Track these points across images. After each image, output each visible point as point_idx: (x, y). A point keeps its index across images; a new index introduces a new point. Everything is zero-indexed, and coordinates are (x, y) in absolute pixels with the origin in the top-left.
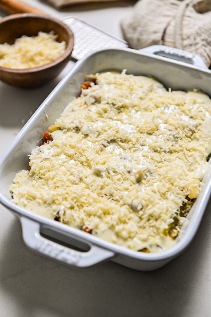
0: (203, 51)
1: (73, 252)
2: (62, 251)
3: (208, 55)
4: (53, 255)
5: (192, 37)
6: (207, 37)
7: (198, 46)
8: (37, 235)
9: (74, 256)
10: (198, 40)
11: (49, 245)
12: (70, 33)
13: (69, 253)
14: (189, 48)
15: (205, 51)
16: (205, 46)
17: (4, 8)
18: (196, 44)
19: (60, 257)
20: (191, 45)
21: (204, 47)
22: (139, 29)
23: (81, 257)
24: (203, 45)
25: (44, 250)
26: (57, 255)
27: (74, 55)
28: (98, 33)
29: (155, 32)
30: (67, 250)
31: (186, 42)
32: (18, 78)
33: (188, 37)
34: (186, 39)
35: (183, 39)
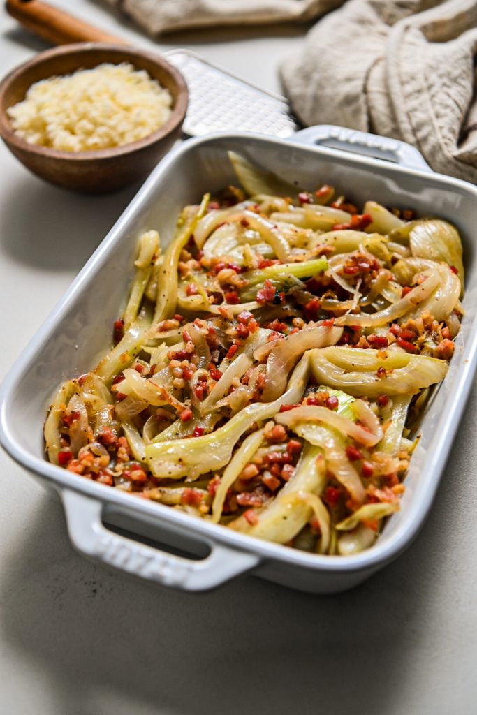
0: (445, 97)
1: (174, 560)
2: (150, 559)
3: (456, 102)
4: (131, 567)
5: (420, 77)
6: (449, 69)
7: (434, 90)
8: (97, 527)
9: (177, 568)
10: (433, 78)
11: (122, 547)
12: (180, 82)
13: (165, 564)
14: (417, 98)
15: (449, 96)
16: (448, 87)
17: (43, 32)
18: (430, 87)
19: (147, 571)
20: (419, 91)
21: (445, 89)
22: (316, 76)
23: (190, 570)
24: (444, 85)
25: (114, 557)
26: (141, 567)
27: (187, 127)
28: (233, 84)
29: (349, 79)
30: (160, 556)
31: (409, 88)
32: (75, 170)
33: (413, 78)
34: (407, 82)
35: (403, 83)
